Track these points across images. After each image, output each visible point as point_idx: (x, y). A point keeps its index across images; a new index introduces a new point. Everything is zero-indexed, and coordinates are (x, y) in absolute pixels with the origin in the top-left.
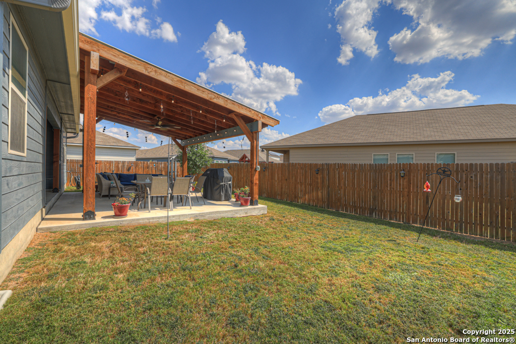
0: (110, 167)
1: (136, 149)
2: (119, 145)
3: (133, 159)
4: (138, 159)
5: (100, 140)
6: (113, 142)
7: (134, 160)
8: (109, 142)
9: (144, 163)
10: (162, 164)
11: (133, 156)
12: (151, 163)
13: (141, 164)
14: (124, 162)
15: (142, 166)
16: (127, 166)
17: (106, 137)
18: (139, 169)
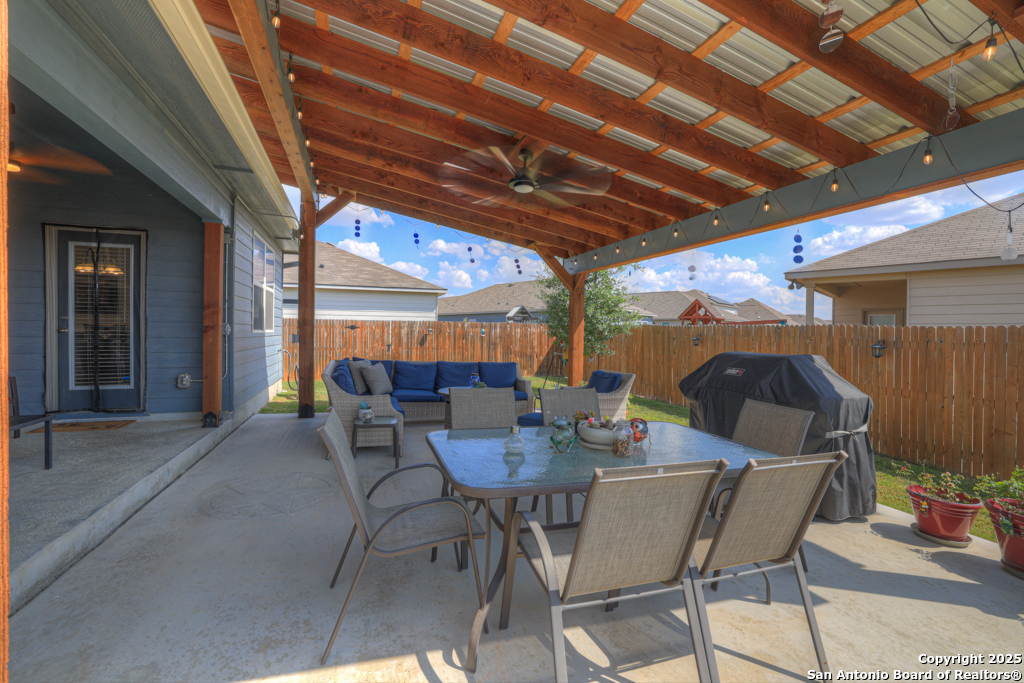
0: (382, 337)
1: (436, 294)
2: (403, 285)
3: (431, 317)
4: (441, 317)
5: (368, 276)
6: (392, 280)
7: (434, 320)
8: (384, 280)
9: (455, 326)
10: (496, 328)
11: (430, 310)
12: (472, 326)
13: (448, 328)
14: (411, 325)
15: (452, 334)
16: (419, 332)
17: (378, 269)
18: (444, 341)
